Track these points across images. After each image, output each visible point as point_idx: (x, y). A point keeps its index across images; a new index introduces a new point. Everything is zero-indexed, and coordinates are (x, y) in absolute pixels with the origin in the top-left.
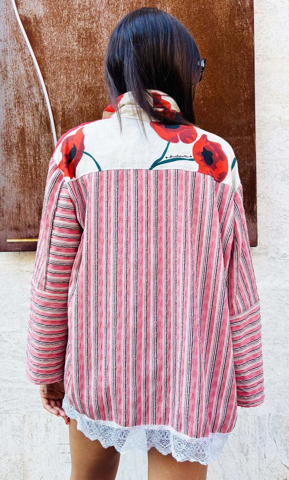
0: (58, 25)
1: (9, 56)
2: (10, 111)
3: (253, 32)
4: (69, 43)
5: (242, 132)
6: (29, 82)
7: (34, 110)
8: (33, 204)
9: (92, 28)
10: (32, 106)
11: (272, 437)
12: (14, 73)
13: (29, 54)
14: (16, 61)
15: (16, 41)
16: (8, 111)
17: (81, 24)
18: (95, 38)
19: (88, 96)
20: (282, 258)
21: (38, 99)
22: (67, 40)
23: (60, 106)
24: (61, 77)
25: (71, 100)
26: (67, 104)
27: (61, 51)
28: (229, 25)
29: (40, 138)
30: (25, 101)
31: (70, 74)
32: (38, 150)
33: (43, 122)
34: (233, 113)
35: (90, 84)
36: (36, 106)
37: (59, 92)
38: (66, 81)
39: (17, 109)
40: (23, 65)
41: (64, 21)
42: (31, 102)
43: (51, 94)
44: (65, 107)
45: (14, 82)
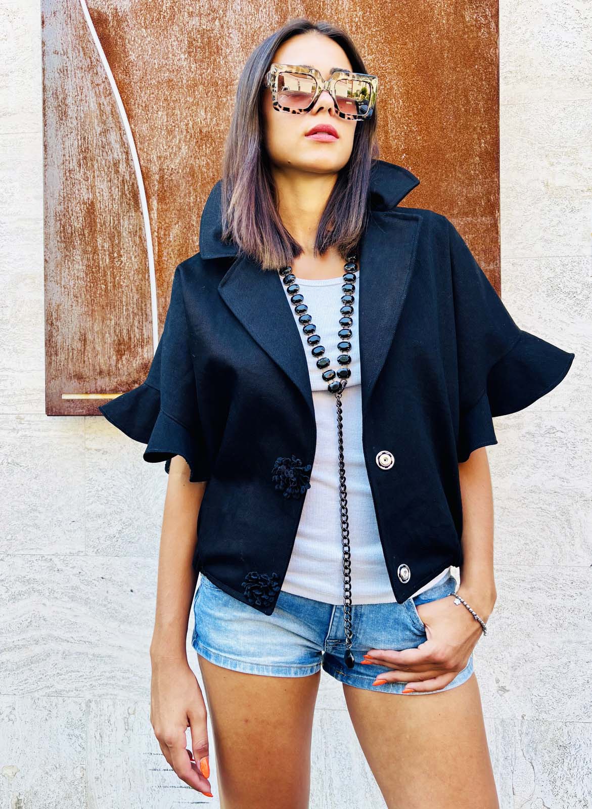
0: (154, 26)
1: (70, 79)
2: (70, 174)
3: (498, 31)
4: (173, 55)
5: (476, 210)
6: (104, 123)
7: (111, 172)
8: (107, 335)
9: (213, 30)
10: (107, 165)
11: (527, 756)
12: (79, 108)
13: (105, 76)
14: (81, 88)
15: (82, 54)
16: (68, 174)
17: (194, 23)
18: (217, 47)
19: (204, 146)
20: (548, 435)
21: (118, 154)
22: (169, 51)
23: (156, 165)
24: (157, 113)
25: (175, 154)
26: (168, 162)
27: (160, 70)
28: (453, 20)
29: (121, 221)
30: (97, 157)
31: (174, 109)
32: (117, 241)
33: (127, 192)
34: (460, 175)
35: (208, 126)
36: (115, 164)
37: (155, 139)
38: (167, 121)
39: (82, 170)
40: (93, 95)
41: (164, 17)
42: (106, 158)
43: (141, 143)
44: (165, 167)
45: (77, 124)
